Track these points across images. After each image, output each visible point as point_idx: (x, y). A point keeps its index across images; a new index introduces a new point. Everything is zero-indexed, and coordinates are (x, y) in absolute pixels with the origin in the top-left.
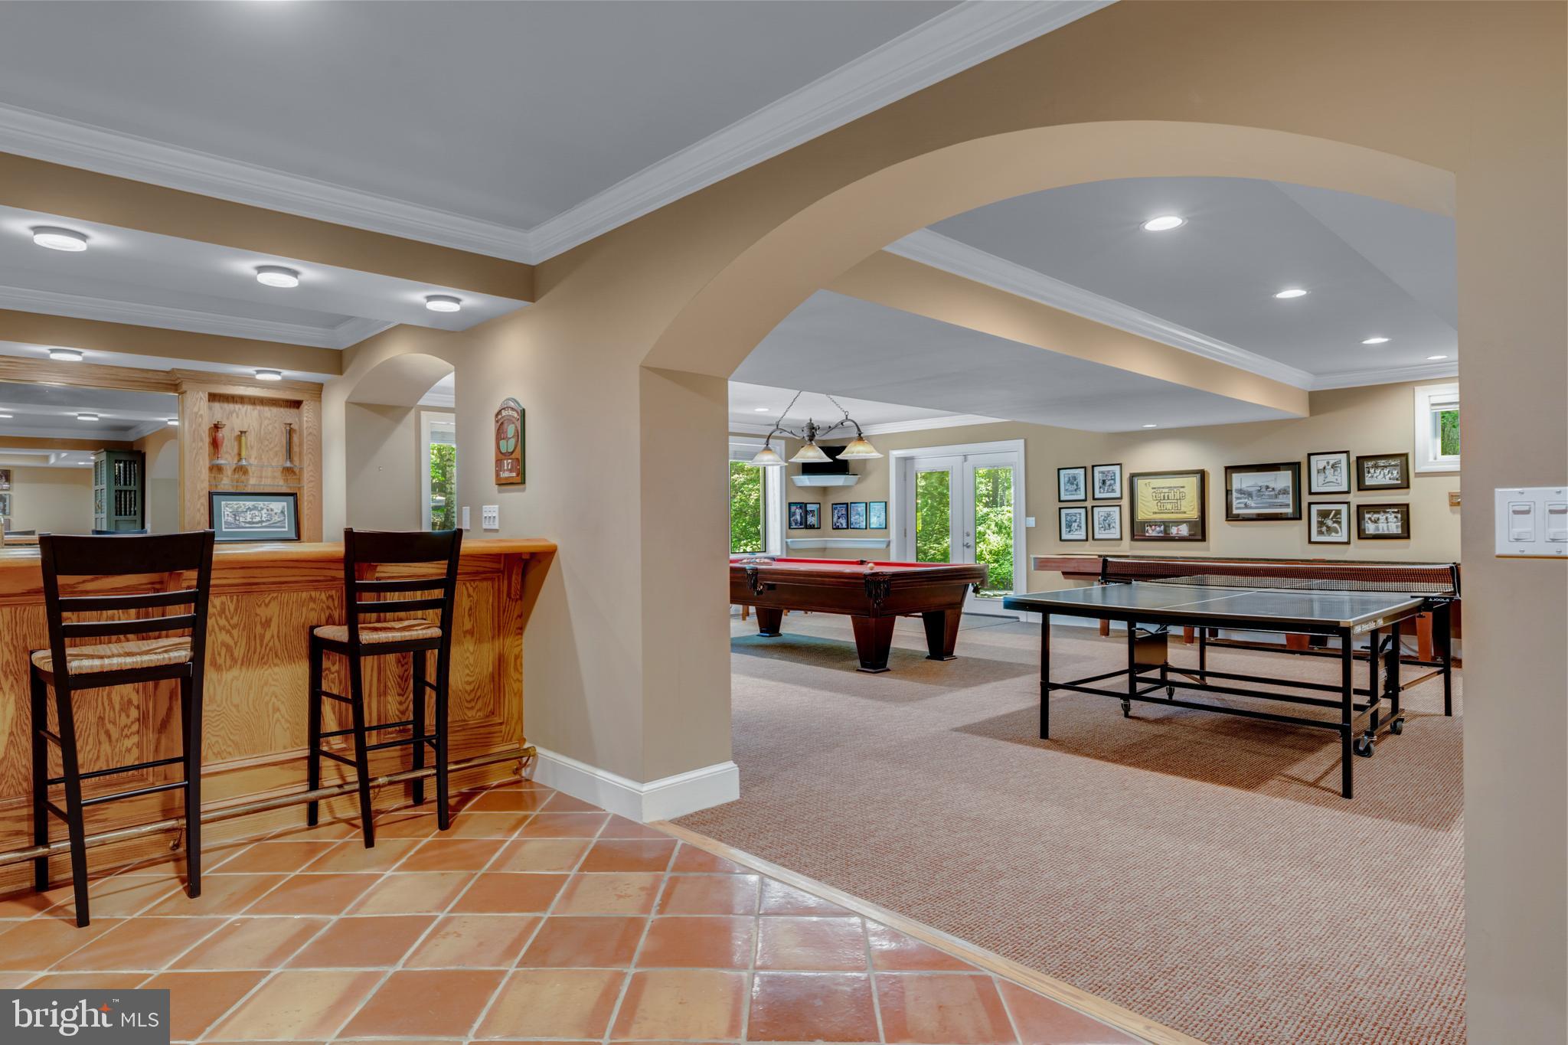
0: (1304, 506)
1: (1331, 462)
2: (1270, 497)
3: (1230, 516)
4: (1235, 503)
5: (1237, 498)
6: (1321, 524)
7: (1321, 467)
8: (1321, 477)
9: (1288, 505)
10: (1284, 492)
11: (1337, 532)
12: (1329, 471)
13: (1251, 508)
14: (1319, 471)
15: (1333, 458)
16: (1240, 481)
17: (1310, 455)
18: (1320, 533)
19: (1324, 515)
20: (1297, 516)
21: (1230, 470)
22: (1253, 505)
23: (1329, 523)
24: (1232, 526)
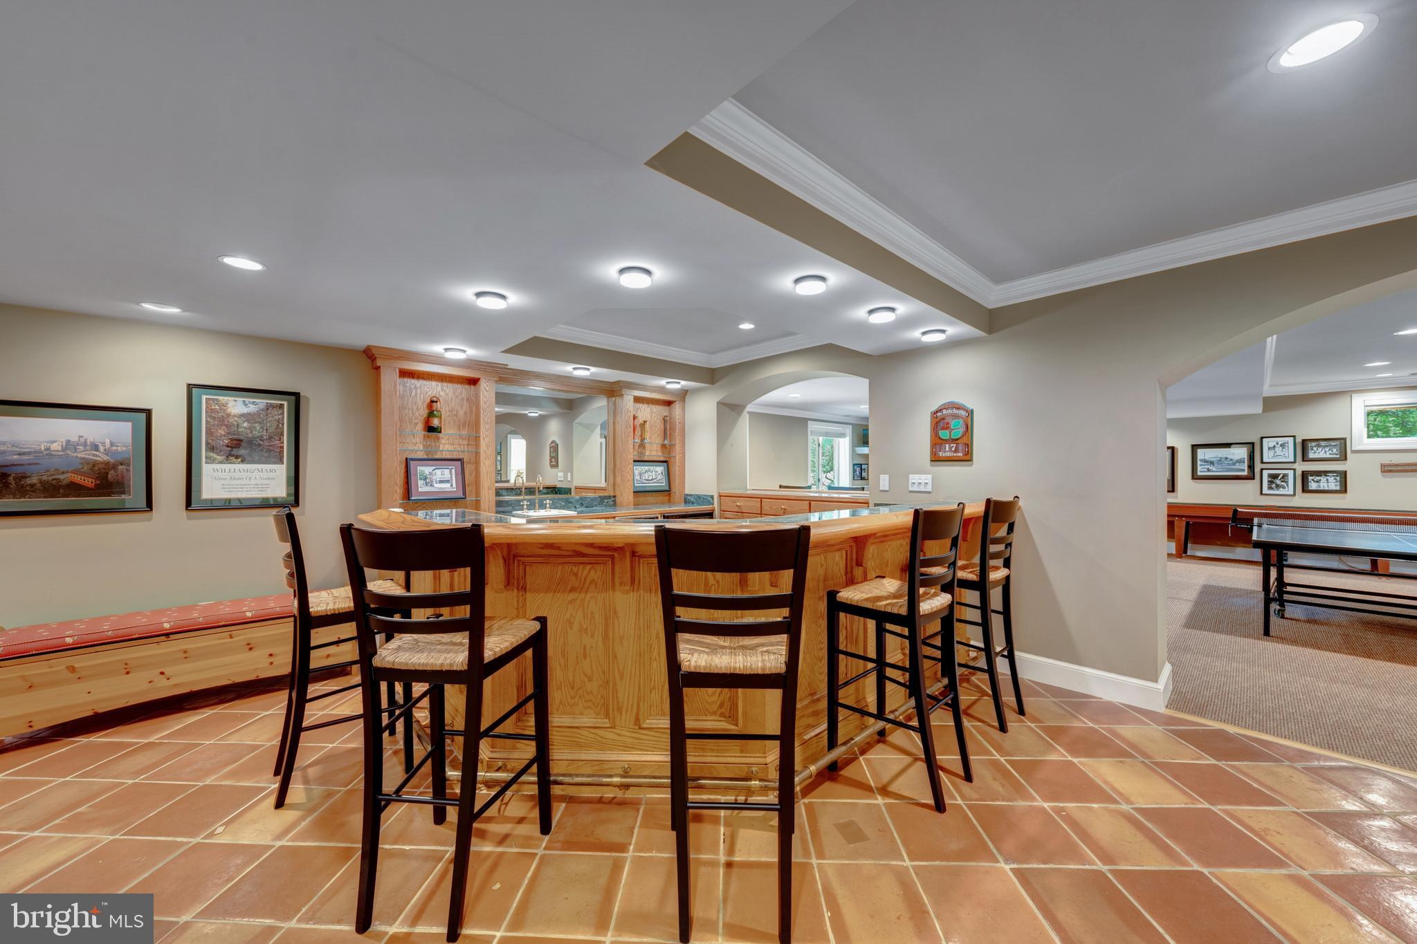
0: (1257, 470)
1: (1280, 443)
2: (1229, 464)
3: (1195, 477)
4: (1199, 468)
5: (1201, 465)
6: (1271, 482)
7: (1272, 446)
8: (1271, 453)
9: (1244, 470)
10: (1241, 461)
11: (1284, 487)
12: (1278, 449)
13: (1213, 471)
14: (1269, 449)
15: (1281, 440)
16: (1201, 453)
17: (1262, 438)
18: (1270, 488)
19: (1275, 477)
20: (1251, 477)
21: (1195, 448)
22: (1214, 470)
23: (1278, 482)
24: (1196, 483)
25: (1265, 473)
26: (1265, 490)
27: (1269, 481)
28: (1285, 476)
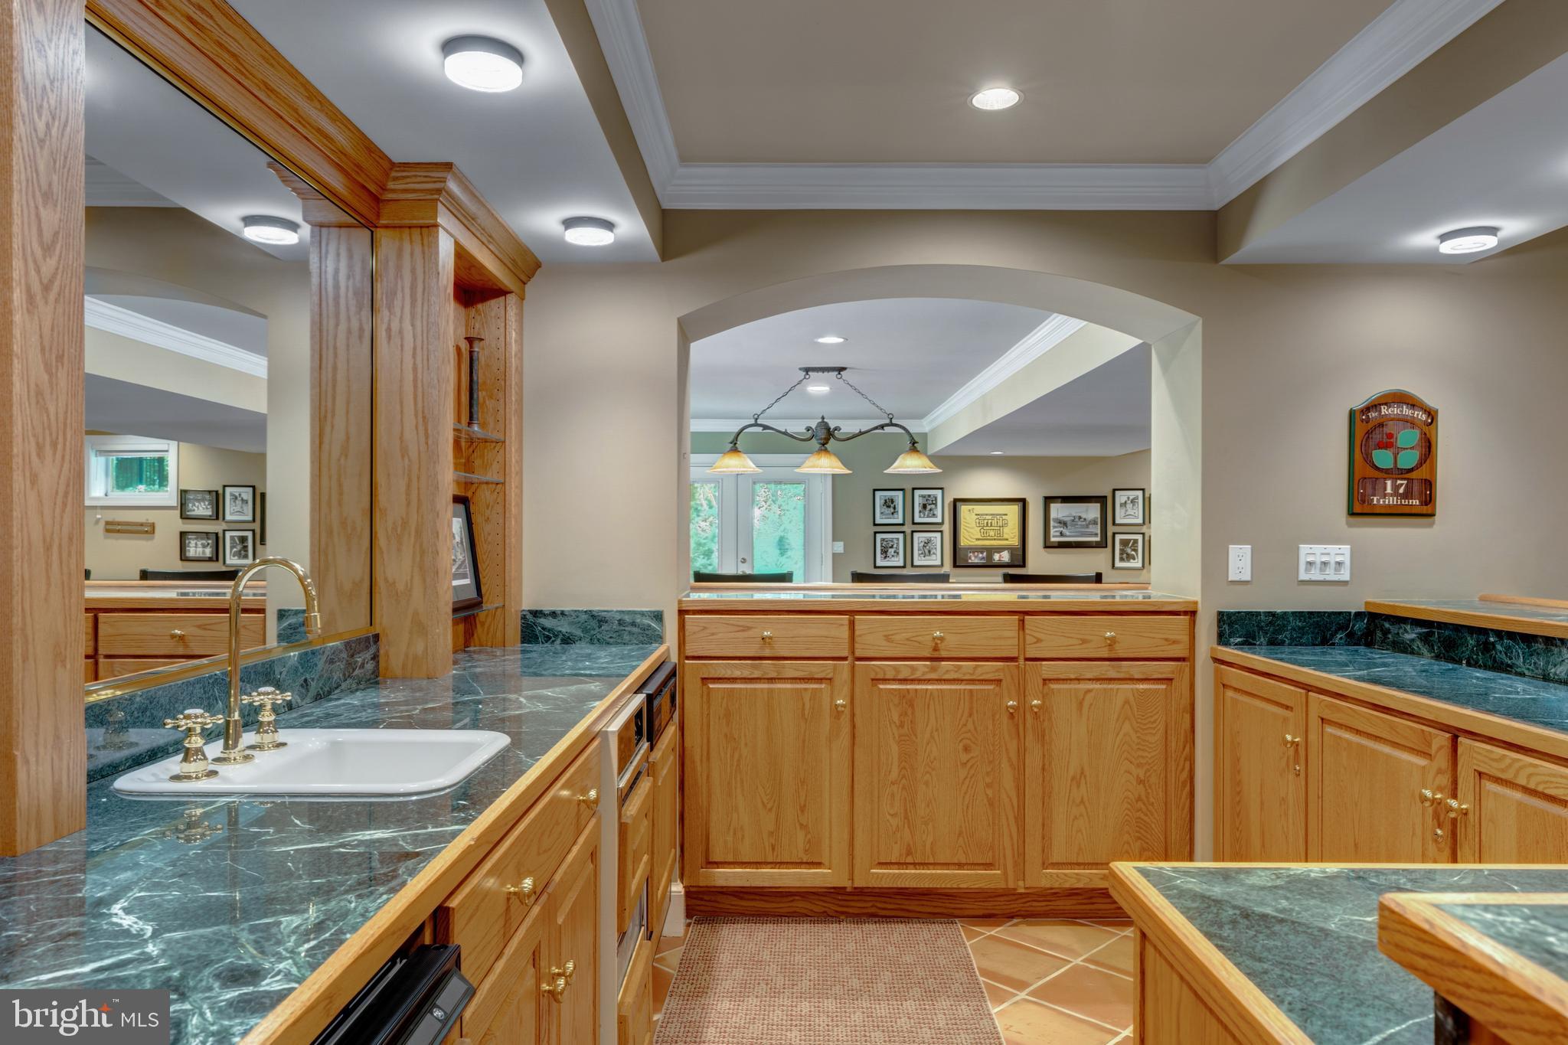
0: (1109, 535)
1: (1131, 498)
2: (1082, 526)
3: (1048, 545)
4: (1052, 531)
5: (1054, 527)
6: (1122, 552)
7: (1123, 502)
8: (1123, 511)
9: (1096, 534)
10: (1095, 522)
11: (1134, 559)
12: (1130, 506)
13: (1066, 536)
14: (1121, 505)
15: (1132, 494)
16: (1057, 510)
17: (1114, 490)
18: (1122, 559)
19: (1125, 543)
20: (1101, 545)
21: (1048, 500)
22: (1068, 534)
23: (1129, 551)
24: (1048, 553)
25: (1118, 537)
26: (1118, 564)
27: (1120, 550)
28: (1136, 541)
